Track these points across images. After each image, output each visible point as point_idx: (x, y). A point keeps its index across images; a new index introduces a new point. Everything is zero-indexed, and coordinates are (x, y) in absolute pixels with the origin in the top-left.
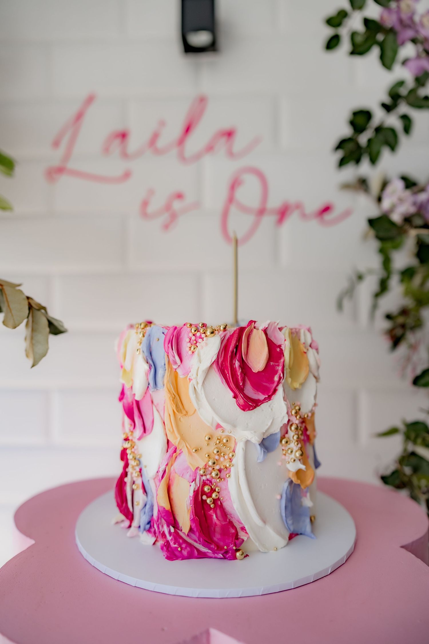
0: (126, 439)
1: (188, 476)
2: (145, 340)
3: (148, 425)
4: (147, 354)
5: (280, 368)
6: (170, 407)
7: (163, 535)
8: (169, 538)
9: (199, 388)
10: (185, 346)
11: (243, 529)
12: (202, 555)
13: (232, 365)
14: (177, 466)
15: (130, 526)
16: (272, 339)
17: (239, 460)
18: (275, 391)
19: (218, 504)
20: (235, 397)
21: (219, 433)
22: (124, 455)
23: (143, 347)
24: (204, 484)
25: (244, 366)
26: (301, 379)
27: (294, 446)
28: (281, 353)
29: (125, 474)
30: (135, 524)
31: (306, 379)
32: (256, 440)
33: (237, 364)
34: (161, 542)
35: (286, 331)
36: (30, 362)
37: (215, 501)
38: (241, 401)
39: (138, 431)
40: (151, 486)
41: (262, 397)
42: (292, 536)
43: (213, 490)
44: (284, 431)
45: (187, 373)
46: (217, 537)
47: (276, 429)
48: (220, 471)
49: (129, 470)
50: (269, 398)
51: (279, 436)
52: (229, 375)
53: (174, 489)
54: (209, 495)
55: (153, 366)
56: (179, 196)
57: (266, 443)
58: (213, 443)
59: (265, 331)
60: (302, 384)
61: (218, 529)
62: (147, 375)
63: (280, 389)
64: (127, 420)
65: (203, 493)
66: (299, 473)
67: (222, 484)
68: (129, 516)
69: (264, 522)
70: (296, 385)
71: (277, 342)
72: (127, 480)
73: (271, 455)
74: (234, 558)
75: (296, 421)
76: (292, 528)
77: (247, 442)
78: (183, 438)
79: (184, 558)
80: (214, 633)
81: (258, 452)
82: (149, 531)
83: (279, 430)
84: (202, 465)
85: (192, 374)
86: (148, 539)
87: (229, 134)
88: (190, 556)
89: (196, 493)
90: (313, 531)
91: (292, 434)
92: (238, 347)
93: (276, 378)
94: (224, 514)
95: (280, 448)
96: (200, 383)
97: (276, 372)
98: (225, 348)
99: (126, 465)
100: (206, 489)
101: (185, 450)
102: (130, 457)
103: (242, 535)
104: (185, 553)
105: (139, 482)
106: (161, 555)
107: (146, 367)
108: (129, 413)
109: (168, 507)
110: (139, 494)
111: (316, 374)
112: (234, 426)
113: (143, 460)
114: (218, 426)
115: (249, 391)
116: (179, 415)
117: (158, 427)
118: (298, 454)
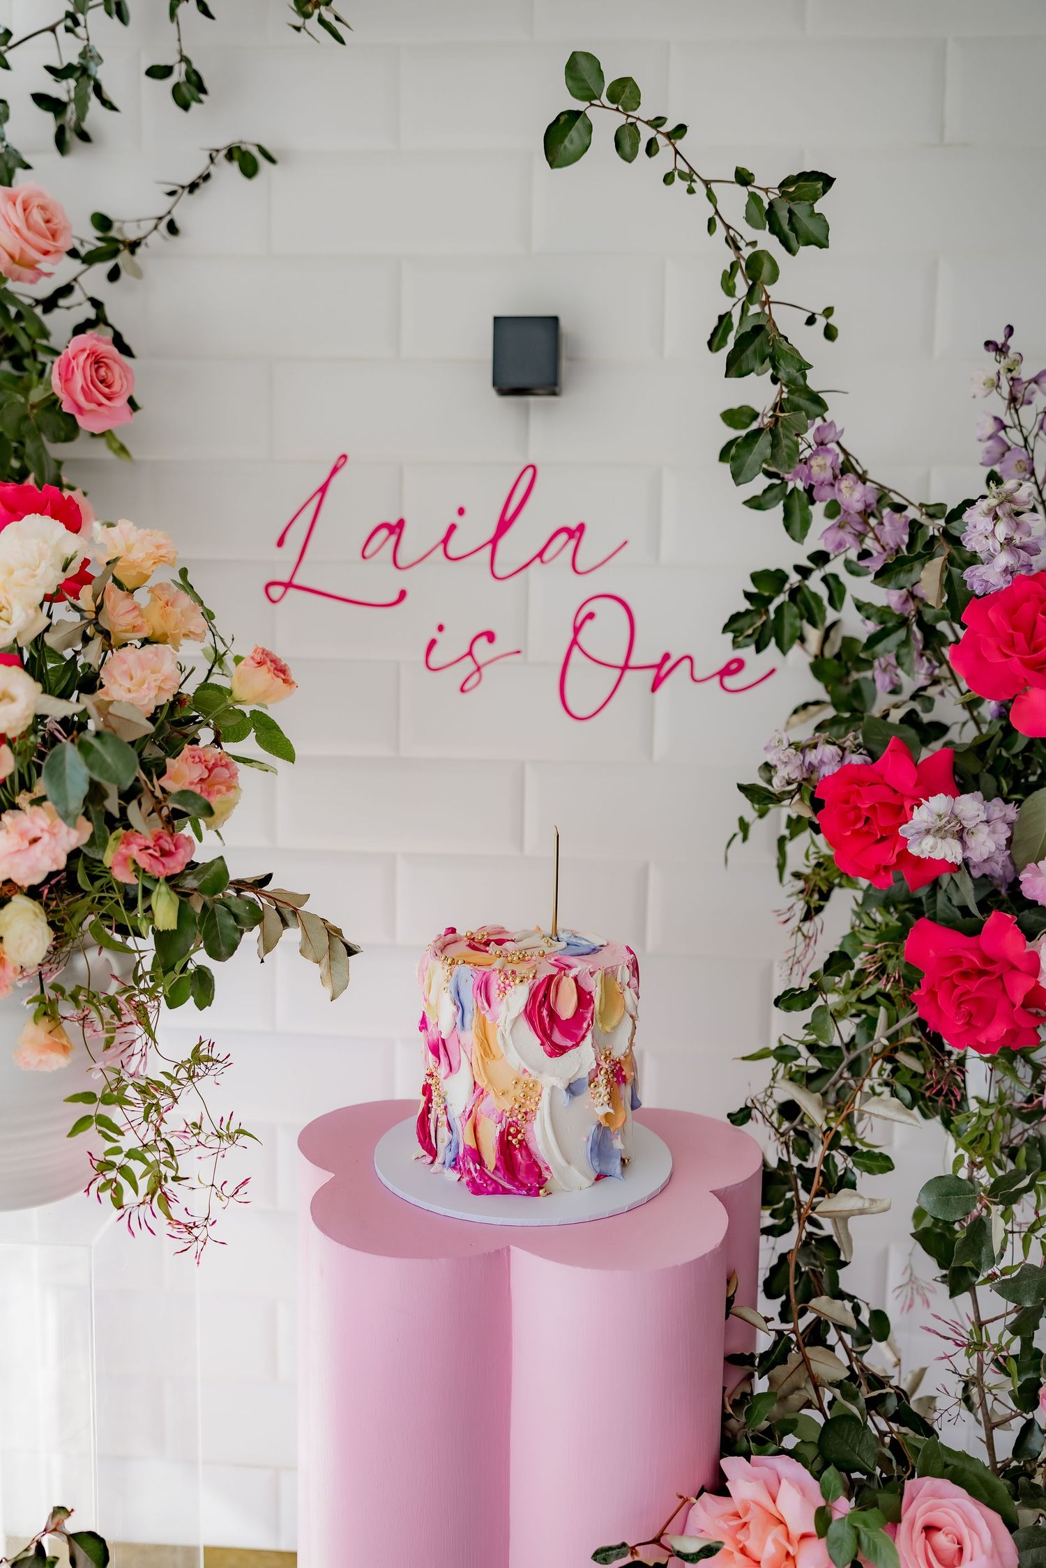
0: (431, 1075)
1: (494, 1117)
2: (452, 980)
3: (454, 1064)
4: (454, 995)
5: (589, 1015)
6: (477, 1051)
7: (469, 1171)
8: (475, 1175)
9: (507, 1035)
10: (494, 992)
11: (547, 1168)
12: (506, 1192)
13: (540, 1013)
14: (484, 1106)
15: (432, 1162)
16: (583, 985)
17: (544, 1104)
18: (584, 1037)
19: (524, 1145)
20: (543, 1044)
21: (526, 1077)
22: (427, 1090)
23: (451, 986)
24: (510, 1125)
25: (553, 1015)
26: (614, 1022)
27: (602, 1090)
28: (591, 1000)
29: (427, 1110)
30: (439, 1159)
31: (620, 1022)
32: (562, 1086)
33: (545, 1013)
34: (466, 1179)
35: (598, 975)
36: (328, 992)
37: (520, 1142)
38: (548, 1049)
39: (443, 1070)
40: (457, 1124)
41: (569, 1043)
42: (599, 1178)
43: (518, 1132)
44: (593, 1075)
45: (495, 1019)
46: (522, 1176)
47: (584, 1074)
48: (526, 1113)
49: (434, 1105)
50: (577, 1044)
51: (587, 1081)
52: (537, 1024)
53: (480, 1129)
54: (515, 1136)
55: (460, 1007)
56: (490, 637)
57: (573, 1087)
58: (519, 1086)
59: (576, 979)
60: (614, 1028)
61: (523, 1168)
62: (455, 1016)
63: (589, 1035)
64: (431, 1056)
65: (509, 1133)
66: (607, 1116)
67: (527, 1126)
68: (433, 1152)
69: (569, 1163)
70: (608, 1029)
71: (587, 989)
72: (432, 1116)
73: (577, 1099)
74: (538, 1195)
75: (605, 1066)
76: (598, 1171)
77: (553, 1088)
78: (490, 1081)
79: (489, 1193)
80: (512, 1248)
81: (564, 1096)
82: (454, 1168)
83: (587, 1075)
84: (508, 1108)
85: (501, 1021)
86: (455, 1176)
87: (576, 533)
88: (495, 1192)
89: (502, 1134)
90: (622, 1173)
91: (601, 1078)
92: (546, 996)
93: (585, 1025)
94: (529, 1154)
95: (588, 1092)
96: (508, 1032)
97: (585, 1019)
98: (533, 995)
99: (429, 1100)
100: (512, 1130)
101: (492, 1093)
102: (434, 1094)
103: (546, 1174)
104: (490, 1189)
105: (443, 1119)
106: (467, 1191)
107: (454, 1009)
108: (435, 1050)
109: (474, 1146)
110: (443, 1132)
111: (634, 1014)
112: (541, 1072)
113: (447, 1097)
114: (525, 1071)
115: (558, 1038)
116: (486, 1060)
117: (465, 1069)
118: (606, 1099)
